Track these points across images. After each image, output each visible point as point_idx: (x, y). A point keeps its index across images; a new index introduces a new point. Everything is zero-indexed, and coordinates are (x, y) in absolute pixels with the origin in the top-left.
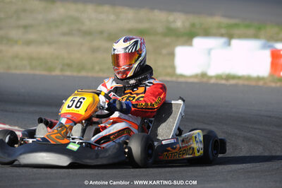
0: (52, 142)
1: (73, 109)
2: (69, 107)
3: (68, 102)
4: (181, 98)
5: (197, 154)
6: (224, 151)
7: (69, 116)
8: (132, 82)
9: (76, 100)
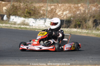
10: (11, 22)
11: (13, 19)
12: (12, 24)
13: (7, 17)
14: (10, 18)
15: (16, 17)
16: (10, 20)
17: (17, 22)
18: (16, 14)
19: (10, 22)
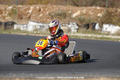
0: (33, 56)
1: (40, 45)
2: (38, 44)
3: (38, 43)
4: (75, 41)
5: (81, 59)
6: (89, 58)
7: (38, 48)
8: (57, 36)
9: (40, 42)
10: (104, 32)
11: (106, 29)
12: (104, 34)
13: (99, 25)
14: (103, 27)
15: (110, 25)
16: (103, 30)
17: (111, 32)
18: (110, 22)
19: (102, 32)
